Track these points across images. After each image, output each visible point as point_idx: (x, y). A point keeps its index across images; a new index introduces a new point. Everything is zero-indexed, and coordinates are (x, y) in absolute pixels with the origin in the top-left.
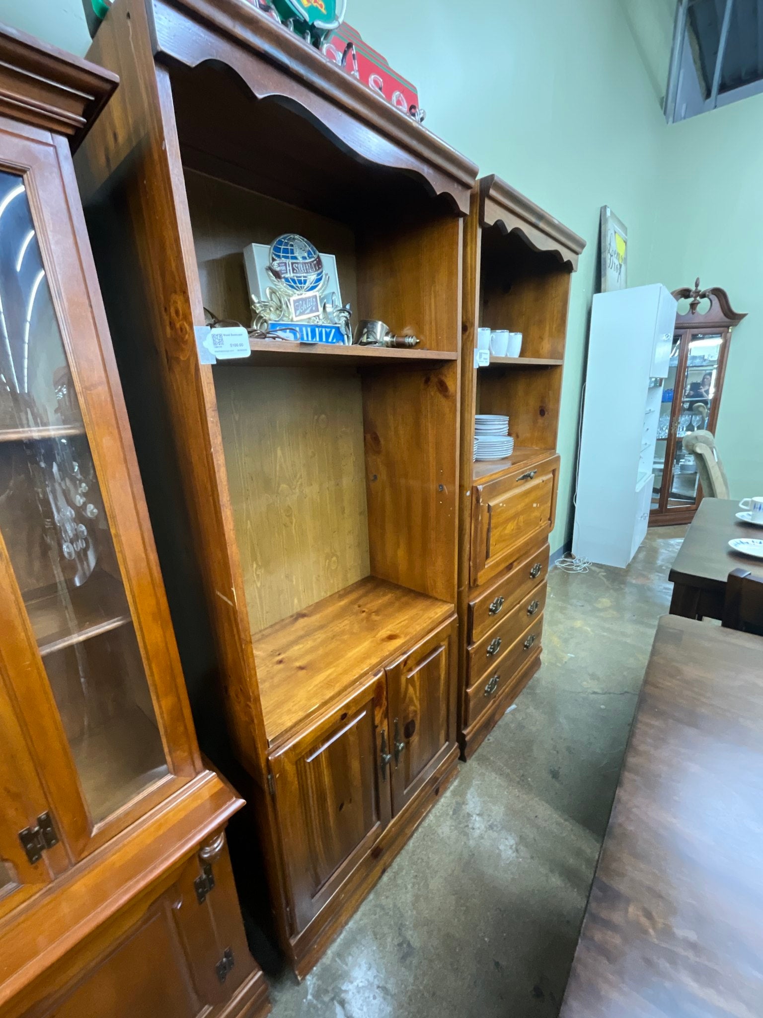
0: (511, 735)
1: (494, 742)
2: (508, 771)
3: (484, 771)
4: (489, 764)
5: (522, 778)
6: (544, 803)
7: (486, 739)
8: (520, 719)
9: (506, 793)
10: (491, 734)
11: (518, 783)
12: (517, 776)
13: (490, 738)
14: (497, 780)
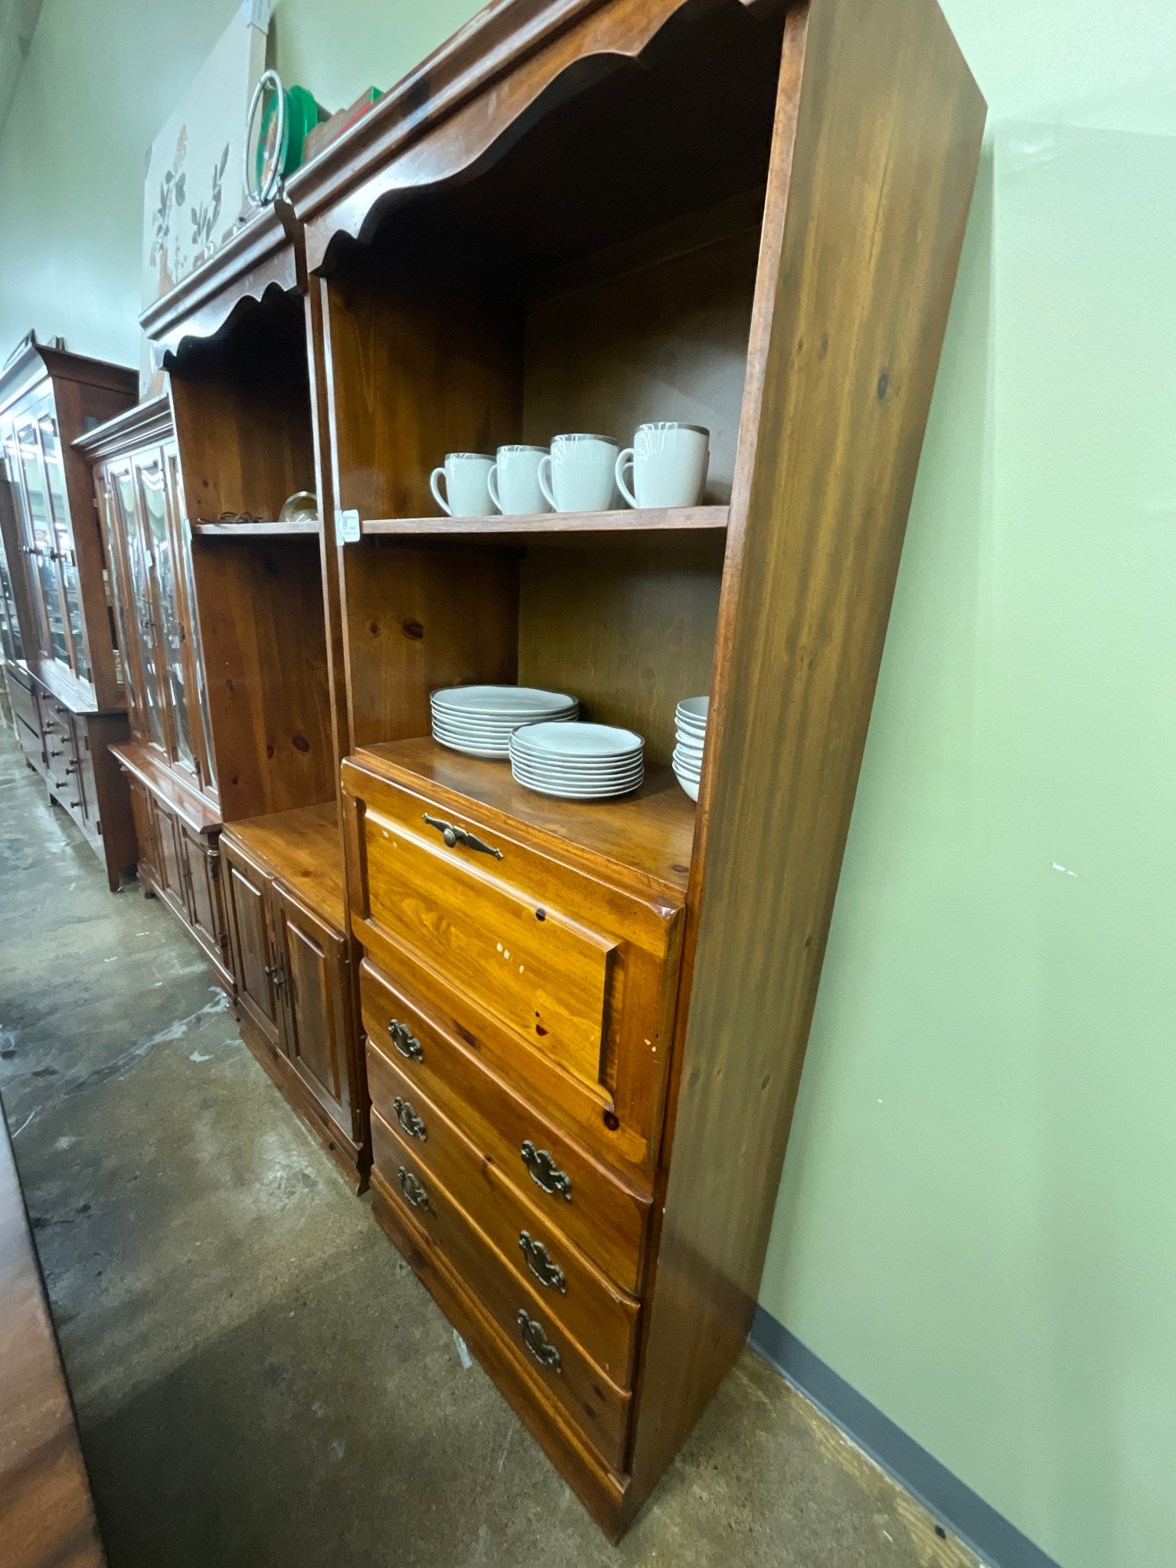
0: (396, 1319)
1: (394, 1275)
2: (326, 1280)
3: (345, 1237)
4: (353, 1251)
5: (301, 1301)
6: (245, 1319)
7: (404, 1264)
8: (428, 1360)
9: (293, 1260)
10: (412, 1277)
11: (298, 1291)
12: (308, 1293)
13: (404, 1272)
14: (319, 1254)
